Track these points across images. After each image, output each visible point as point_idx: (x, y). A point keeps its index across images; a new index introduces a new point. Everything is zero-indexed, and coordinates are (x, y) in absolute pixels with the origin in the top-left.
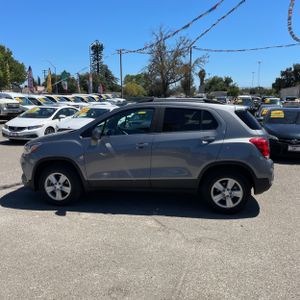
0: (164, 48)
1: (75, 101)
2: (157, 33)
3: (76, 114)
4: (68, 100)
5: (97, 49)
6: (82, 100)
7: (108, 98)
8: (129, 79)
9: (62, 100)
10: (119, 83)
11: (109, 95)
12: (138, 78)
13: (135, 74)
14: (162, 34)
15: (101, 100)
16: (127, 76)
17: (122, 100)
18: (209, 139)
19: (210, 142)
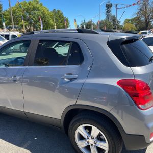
18: (71, 77)
19: (71, 80)
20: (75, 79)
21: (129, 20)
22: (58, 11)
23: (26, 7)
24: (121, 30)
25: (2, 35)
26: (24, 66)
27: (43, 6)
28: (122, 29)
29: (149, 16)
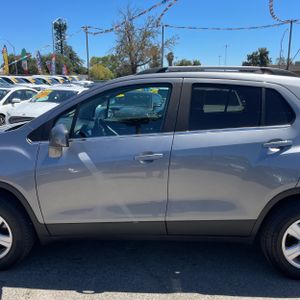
0: (132, 28)
1: (36, 83)
2: (125, 11)
3: (34, 97)
4: (28, 81)
5: (60, 29)
6: (45, 82)
7: (74, 79)
8: (95, 61)
9: (20, 81)
10: (85, 65)
11: (75, 77)
12: (104, 60)
13: (101, 56)
14: (129, 13)
15: (66, 81)
16: (94, 58)
17: (89, 82)
20: (288, 147)
21: (99, 59)
24: (87, 76)
28: (87, 73)
29: (136, 55)
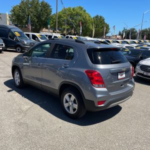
18: (66, 66)
19: (66, 67)
20: (67, 67)
22: (101, 17)
23: (70, 13)
25: (47, 36)
26: (45, 57)
27: (86, 12)
